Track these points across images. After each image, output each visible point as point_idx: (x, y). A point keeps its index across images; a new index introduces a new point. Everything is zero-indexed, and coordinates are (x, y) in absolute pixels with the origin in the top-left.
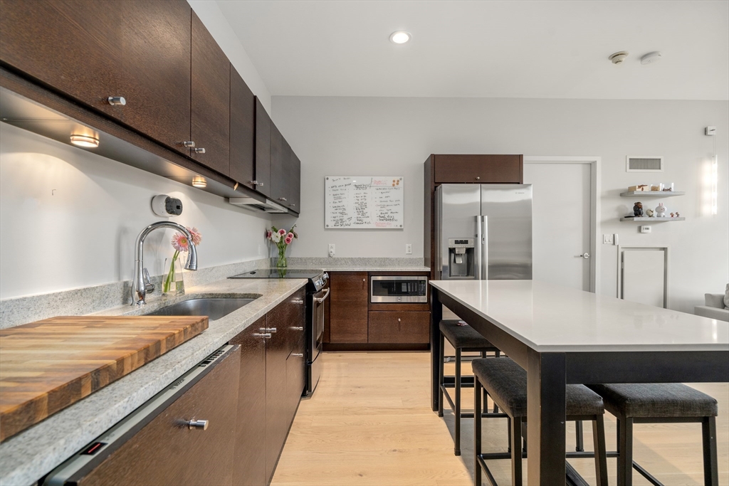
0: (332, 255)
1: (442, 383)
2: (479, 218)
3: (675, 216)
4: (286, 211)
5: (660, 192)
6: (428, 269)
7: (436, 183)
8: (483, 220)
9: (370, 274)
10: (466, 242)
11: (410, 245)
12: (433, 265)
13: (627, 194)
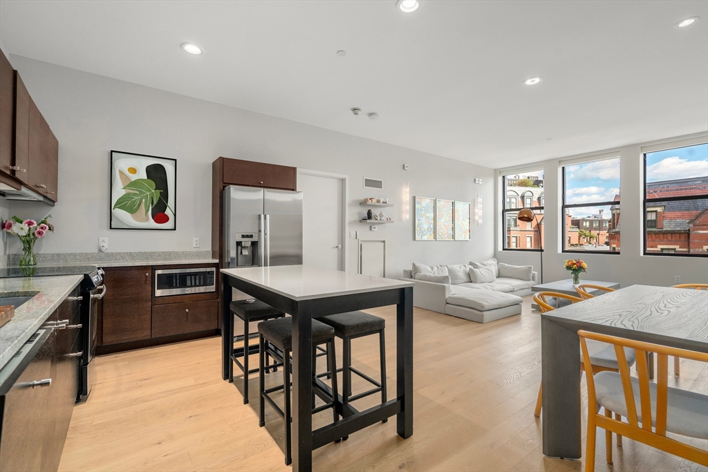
0: (103, 249)
1: (232, 354)
2: (262, 216)
3: (389, 220)
4: (41, 198)
5: (381, 204)
6: (217, 261)
7: (224, 183)
8: (265, 218)
9: (154, 268)
10: (251, 236)
11: (198, 239)
12: (221, 257)
13: (363, 203)
